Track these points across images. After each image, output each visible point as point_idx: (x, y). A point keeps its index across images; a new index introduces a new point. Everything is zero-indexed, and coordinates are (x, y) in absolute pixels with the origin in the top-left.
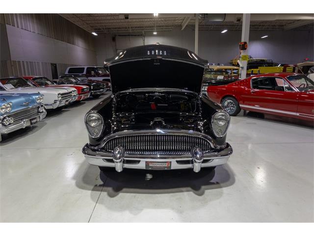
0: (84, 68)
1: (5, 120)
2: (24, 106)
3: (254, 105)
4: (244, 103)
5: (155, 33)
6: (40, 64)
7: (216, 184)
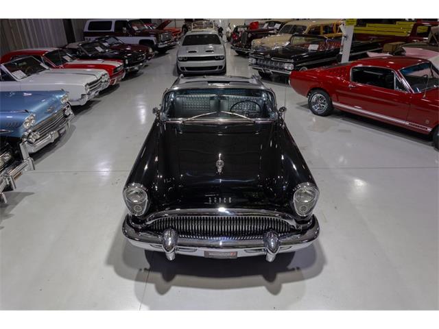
0: (111, 22)
1: (31, 137)
3: (352, 106)
4: (338, 101)
7: (296, 270)
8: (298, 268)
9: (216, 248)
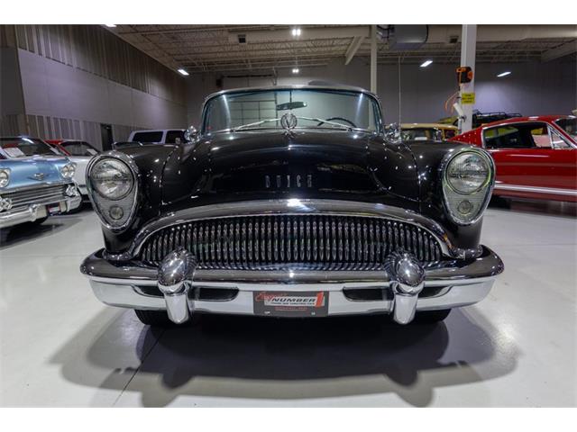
0: (162, 133)
2: (36, 179)
5: (296, 71)
6: (81, 124)
7: (459, 366)
8: (463, 363)
9: (286, 283)
